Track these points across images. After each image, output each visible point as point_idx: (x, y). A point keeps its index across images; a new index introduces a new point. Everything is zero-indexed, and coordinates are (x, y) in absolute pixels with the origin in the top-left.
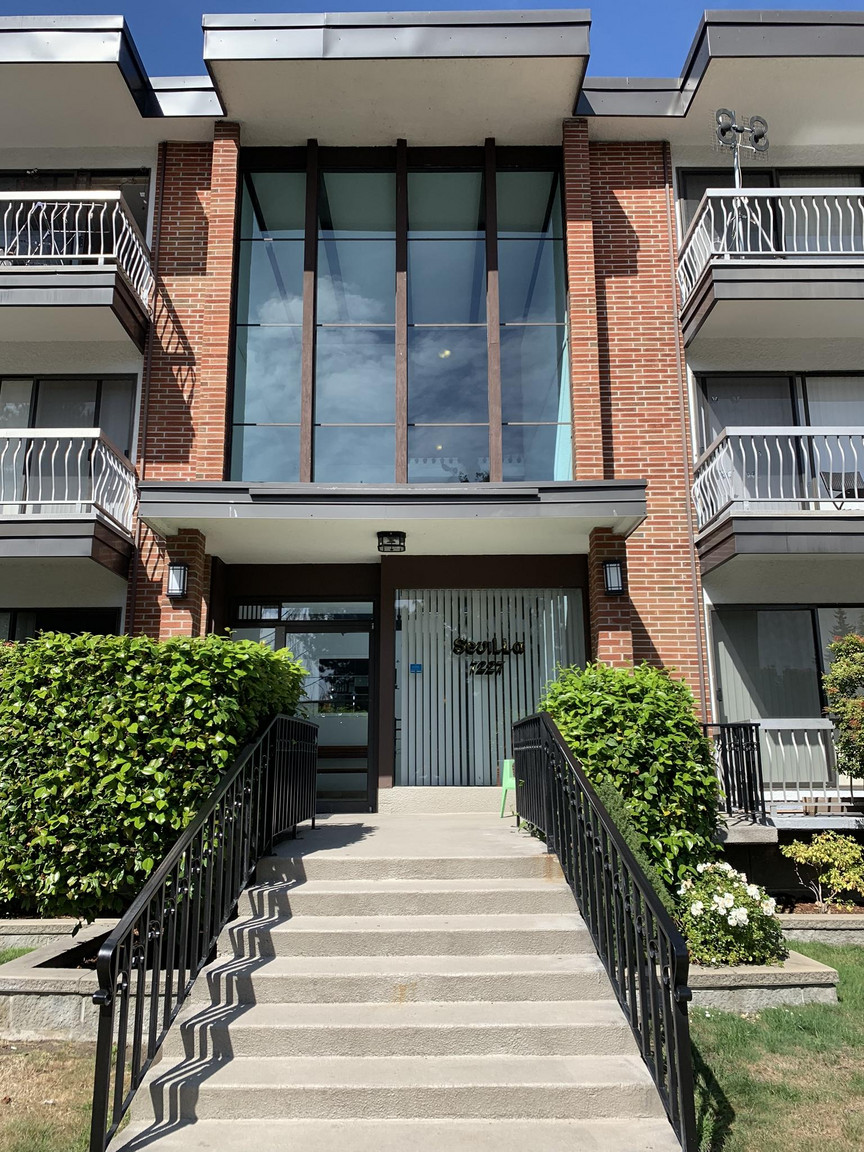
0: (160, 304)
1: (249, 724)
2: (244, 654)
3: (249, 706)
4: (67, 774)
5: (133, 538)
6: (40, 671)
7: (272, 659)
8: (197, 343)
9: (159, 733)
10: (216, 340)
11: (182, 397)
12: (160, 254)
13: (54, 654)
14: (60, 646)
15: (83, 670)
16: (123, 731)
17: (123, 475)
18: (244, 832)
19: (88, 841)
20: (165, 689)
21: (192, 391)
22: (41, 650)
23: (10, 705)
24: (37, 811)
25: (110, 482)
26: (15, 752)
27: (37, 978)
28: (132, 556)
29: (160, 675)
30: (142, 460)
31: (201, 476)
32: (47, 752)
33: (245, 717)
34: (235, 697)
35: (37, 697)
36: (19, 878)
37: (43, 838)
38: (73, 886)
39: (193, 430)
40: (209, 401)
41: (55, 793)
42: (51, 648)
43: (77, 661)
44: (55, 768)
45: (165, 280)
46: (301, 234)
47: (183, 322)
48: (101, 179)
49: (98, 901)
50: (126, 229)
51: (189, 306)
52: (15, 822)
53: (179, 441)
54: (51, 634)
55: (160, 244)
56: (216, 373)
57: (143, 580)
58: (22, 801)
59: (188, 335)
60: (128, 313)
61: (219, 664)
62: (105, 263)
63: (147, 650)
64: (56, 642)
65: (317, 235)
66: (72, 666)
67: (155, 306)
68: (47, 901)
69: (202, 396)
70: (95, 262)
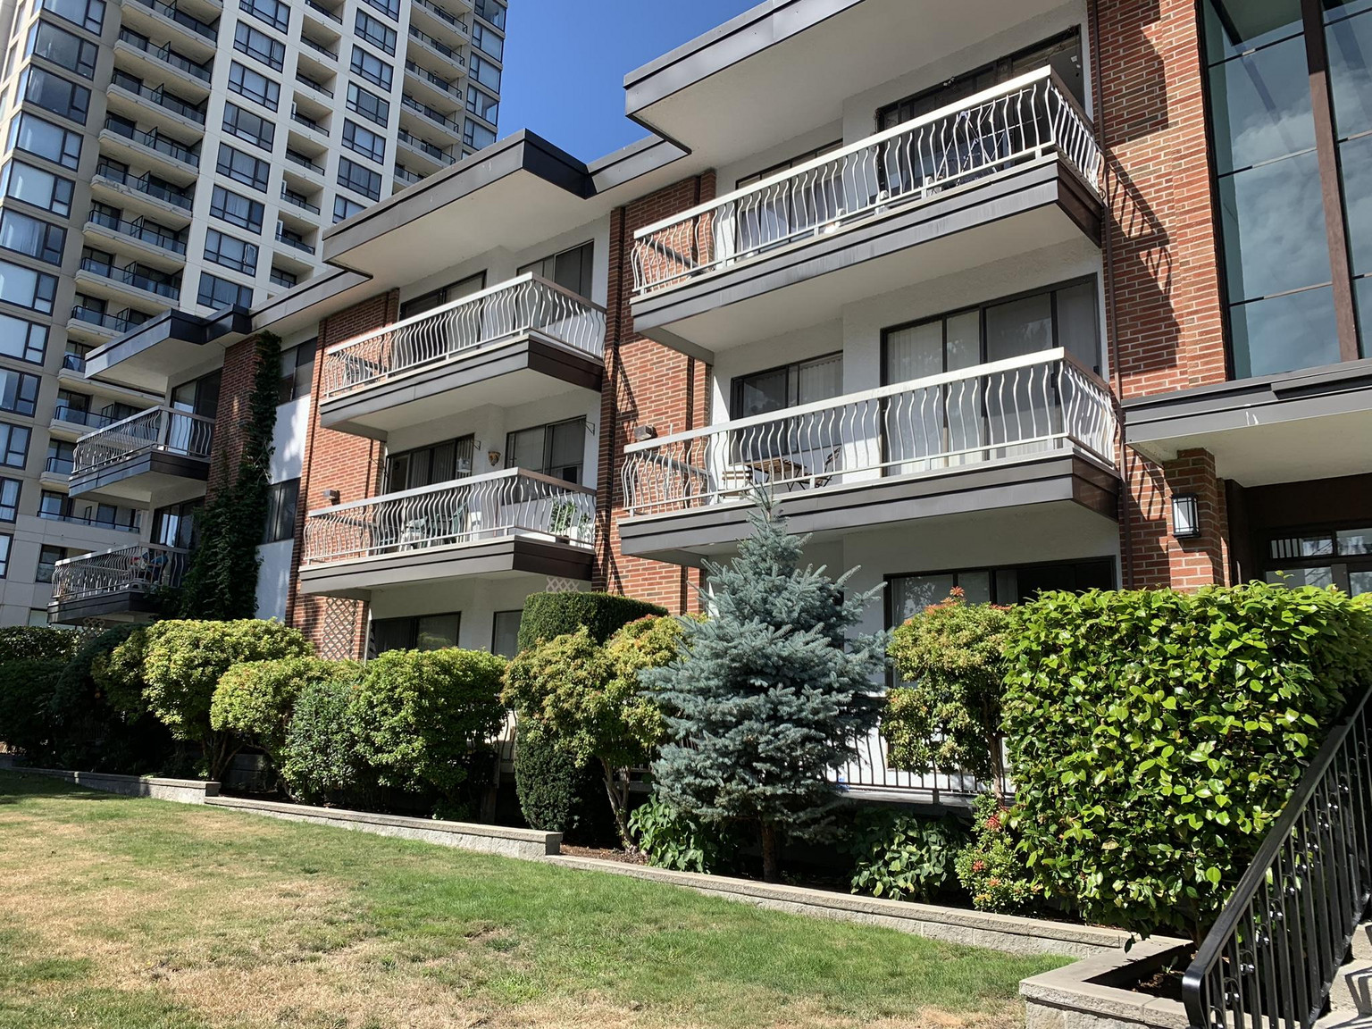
0: (1113, 182)
1: (1331, 699)
2: (1309, 605)
3: (1327, 675)
4: (1096, 757)
5: (1118, 470)
6: (1047, 636)
7: (1351, 609)
8: (1167, 216)
9: (1205, 709)
10: (1193, 204)
11: (1157, 286)
12: (1105, 122)
13: (1060, 616)
14: (1066, 607)
15: (1096, 633)
16: (1157, 707)
17: (1097, 397)
18: (1347, 845)
19: (1132, 839)
20: (1205, 653)
21: (1168, 277)
22: (1045, 612)
23: (1018, 676)
24: (1066, 798)
25: (1083, 408)
26: (1031, 729)
27: (1091, 995)
28: (1119, 492)
29: (1195, 637)
30: (1116, 375)
31: (1196, 380)
32: (1069, 730)
33: (1322, 688)
34: (1306, 663)
35: (1047, 666)
36: (1054, 874)
37: (1076, 831)
38: (1121, 892)
39: (1176, 324)
40: (1193, 284)
41: (1084, 779)
42: (1056, 610)
43: (1089, 623)
44: (1081, 749)
45: (1116, 150)
46: (1299, 26)
47: (1146, 194)
48: (1022, 60)
49: (1152, 913)
50: (1063, 107)
51: (1151, 173)
52: (1043, 810)
53: (1161, 341)
54: (1053, 593)
55: (1103, 109)
56: (1198, 245)
57: (1138, 520)
58: (1046, 786)
59: (1154, 209)
60: (1077, 204)
61: (1276, 620)
62: (1043, 155)
63: (1174, 607)
64: (1060, 602)
65: (1321, 19)
66: (1083, 630)
67: (1108, 186)
68: (1090, 905)
69: (1184, 279)
70: (1031, 157)
